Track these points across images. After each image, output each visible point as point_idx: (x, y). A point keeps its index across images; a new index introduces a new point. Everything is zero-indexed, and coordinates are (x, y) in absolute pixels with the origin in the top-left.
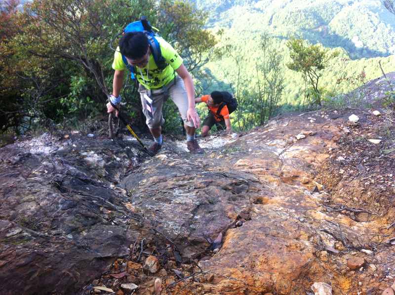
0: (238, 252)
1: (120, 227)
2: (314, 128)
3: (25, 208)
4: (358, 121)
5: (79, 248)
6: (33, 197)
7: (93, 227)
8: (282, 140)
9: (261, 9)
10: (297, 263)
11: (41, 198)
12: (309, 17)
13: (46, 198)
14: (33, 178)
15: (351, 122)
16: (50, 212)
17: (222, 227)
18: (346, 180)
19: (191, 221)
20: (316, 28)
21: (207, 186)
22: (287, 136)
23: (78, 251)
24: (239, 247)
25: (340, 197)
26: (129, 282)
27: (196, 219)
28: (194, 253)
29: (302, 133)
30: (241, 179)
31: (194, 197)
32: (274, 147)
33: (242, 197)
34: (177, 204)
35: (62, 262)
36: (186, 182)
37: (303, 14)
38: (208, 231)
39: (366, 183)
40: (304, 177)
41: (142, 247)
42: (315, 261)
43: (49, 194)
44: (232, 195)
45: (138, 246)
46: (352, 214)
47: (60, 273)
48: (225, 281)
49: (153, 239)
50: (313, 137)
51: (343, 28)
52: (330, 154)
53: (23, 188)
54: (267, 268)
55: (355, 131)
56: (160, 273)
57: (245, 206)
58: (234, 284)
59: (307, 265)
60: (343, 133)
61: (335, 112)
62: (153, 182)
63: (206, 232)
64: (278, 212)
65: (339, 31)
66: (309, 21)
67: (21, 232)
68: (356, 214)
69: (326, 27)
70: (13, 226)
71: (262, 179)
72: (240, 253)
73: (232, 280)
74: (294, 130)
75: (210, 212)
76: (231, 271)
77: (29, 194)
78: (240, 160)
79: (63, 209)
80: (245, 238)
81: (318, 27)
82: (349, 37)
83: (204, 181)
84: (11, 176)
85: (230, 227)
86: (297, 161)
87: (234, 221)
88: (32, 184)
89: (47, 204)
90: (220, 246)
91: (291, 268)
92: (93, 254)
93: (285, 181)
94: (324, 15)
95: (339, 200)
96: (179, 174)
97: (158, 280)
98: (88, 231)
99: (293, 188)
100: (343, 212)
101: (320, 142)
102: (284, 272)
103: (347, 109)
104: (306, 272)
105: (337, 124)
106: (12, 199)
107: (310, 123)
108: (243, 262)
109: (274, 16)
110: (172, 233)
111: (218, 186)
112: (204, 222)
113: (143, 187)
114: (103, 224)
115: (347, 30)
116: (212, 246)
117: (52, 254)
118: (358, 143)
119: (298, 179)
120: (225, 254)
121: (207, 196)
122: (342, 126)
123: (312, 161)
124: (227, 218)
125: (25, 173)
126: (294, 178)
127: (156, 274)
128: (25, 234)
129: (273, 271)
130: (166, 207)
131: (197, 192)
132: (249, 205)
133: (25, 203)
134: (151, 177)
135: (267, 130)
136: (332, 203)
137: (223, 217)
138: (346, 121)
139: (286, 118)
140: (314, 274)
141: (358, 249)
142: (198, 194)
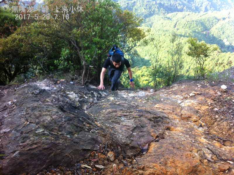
0: (158, 155)
1: (94, 134)
2: (200, 90)
3: (45, 119)
4: (227, 89)
5: (74, 143)
6: (48, 113)
7: (80, 133)
8: (181, 96)
9: (170, 18)
10: (191, 164)
11: (53, 114)
12: (199, 25)
13: (55, 115)
14: (47, 103)
15: (222, 89)
16: (58, 122)
17: (148, 141)
18: (219, 121)
19: (131, 136)
20: (202, 32)
21: (140, 117)
22: (184, 93)
23: (74, 144)
24: (158, 153)
25: (215, 131)
26: (99, 164)
27: (134, 135)
28: (132, 154)
29: (193, 93)
30: (159, 115)
31: (133, 122)
32: (176, 99)
33: (159, 125)
34: (123, 125)
35: (66, 149)
36: (128, 114)
37: (195, 23)
38: (140, 142)
39: (231, 124)
40: (194, 118)
41: (106, 147)
42: (200, 164)
43: (57, 112)
44: (154, 124)
45: (104, 146)
46: (221, 141)
47: (64, 155)
48: (150, 170)
49: (112, 143)
50: (199, 96)
51: (218, 33)
52: (209, 107)
53: (42, 108)
54: (174, 165)
55: (224, 94)
56: (115, 161)
57: (161, 131)
58: (156, 172)
59: (196, 166)
60: (217, 95)
61: (213, 82)
62: (109, 112)
63: (139, 142)
64: (179, 136)
65: (216, 35)
66: (198, 27)
67: (43, 131)
68: (224, 141)
69: (208, 31)
70: (39, 128)
71: (170, 117)
72: (158, 156)
73: (155, 170)
74: (188, 90)
75: (141, 132)
76: (154, 165)
77: (46, 111)
78: (157, 105)
79: (65, 121)
80: (162, 148)
81: (204, 31)
82: (222, 39)
83: (138, 114)
84: (35, 101)
85: (152, 141)
86: (190, 108)
87: (155, 138)
88: (48, 106)
89: (56, 118)
90: (147, 151)
91: (188, 167)
92: (81, 147)
93: (183, 119)
94: (207, 24)
95: (214, 132)
96: (124, 109)
97: (114, 165)
98: (78, 135)
99: (187, 123)
100: (216, 139)
101: (204, 99)
102: (183, 168)
103: (220, 81)
104: (195, 170)
105: (214, 90)
106: (37, 113)
107: (198, 87)
108: (160, 161)
109: (178, 23)
110: (121, 141)
111: (146, 117)
112: (138, 137)
113: (103, 114)
114: (85, 131)
115: (221, 35)
116: (142, 151)
117: (61, 144)
118: (226, 101)
119: (191, 119)
120: (150, 156)
121: (140, 123)
122: (217, 91)
123: (198, 109)
124: (151, 136)
125: (42, 100)
126: (188, 118)
127: (113, 162)
128: (46, 132)
129: (177, 167)
130: (117, 126)
131: (134, 120)
132: (163, 130)
133: (44, 116)
134: (108, 109)
135: (172, 89)
136: (210, 134)
137: (149, 135)
138: (219, 88)
139: (183, 83)
140: (200, 171)
141: (225, 161)
142: (135, 121)
